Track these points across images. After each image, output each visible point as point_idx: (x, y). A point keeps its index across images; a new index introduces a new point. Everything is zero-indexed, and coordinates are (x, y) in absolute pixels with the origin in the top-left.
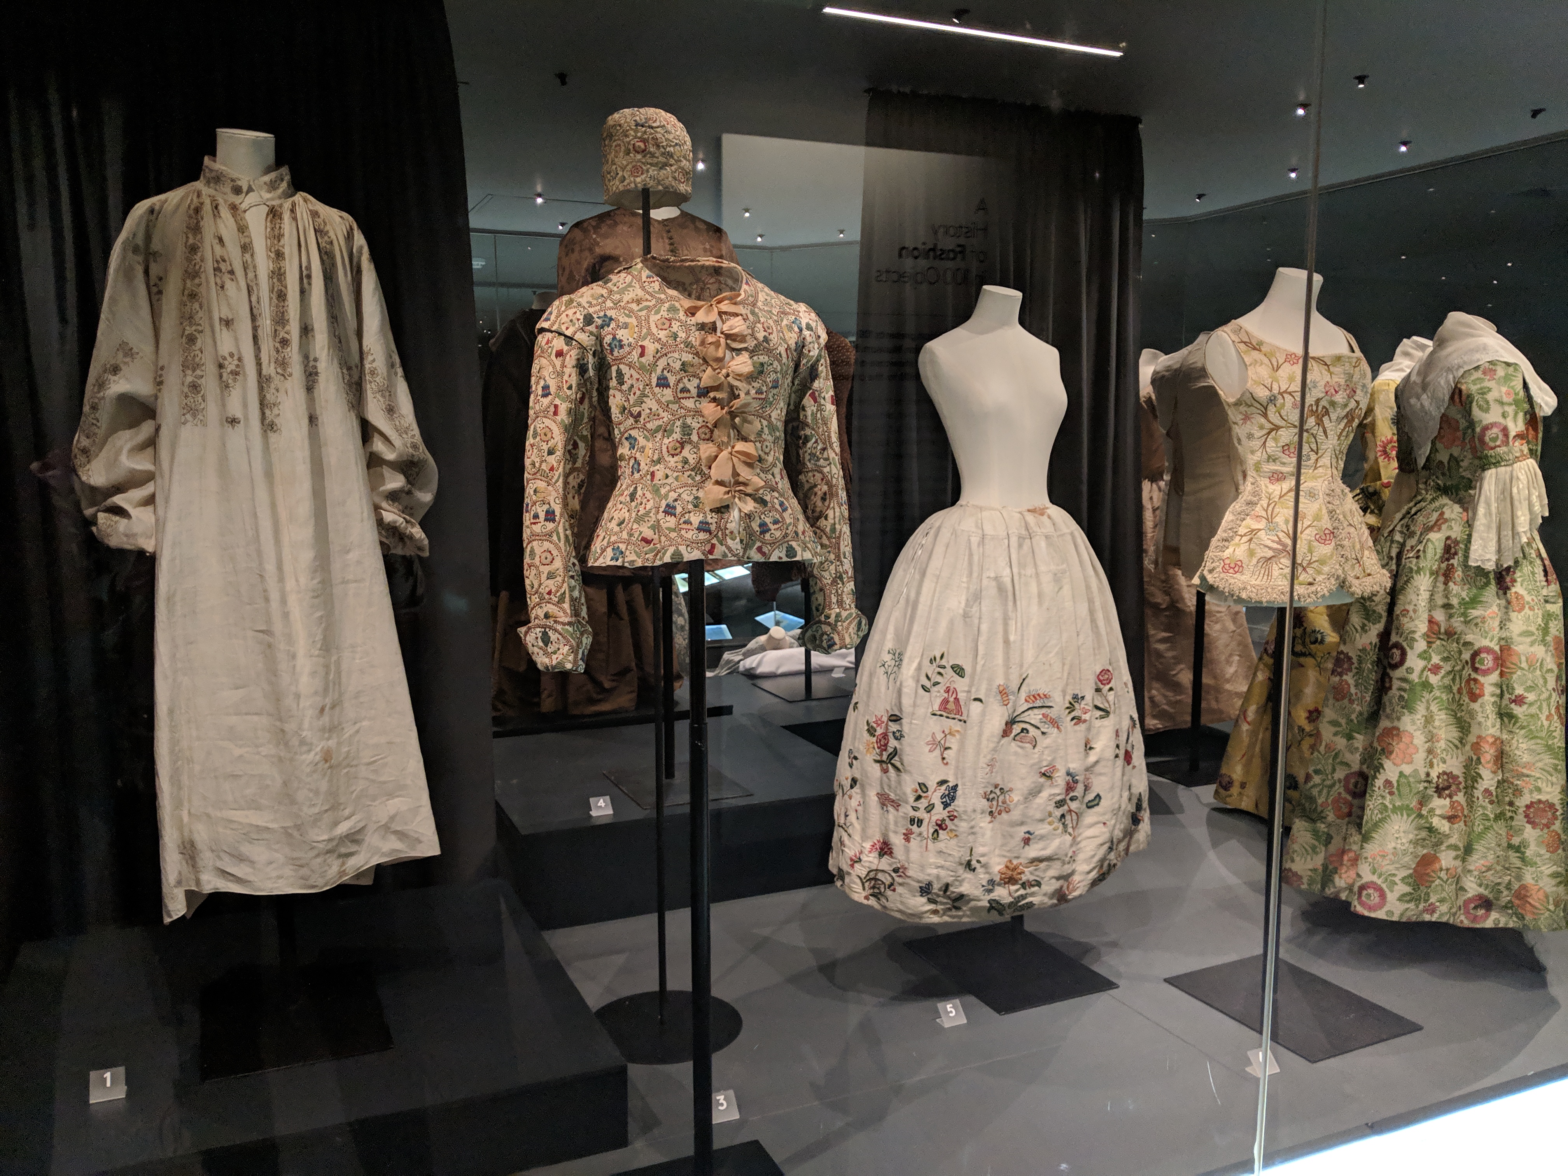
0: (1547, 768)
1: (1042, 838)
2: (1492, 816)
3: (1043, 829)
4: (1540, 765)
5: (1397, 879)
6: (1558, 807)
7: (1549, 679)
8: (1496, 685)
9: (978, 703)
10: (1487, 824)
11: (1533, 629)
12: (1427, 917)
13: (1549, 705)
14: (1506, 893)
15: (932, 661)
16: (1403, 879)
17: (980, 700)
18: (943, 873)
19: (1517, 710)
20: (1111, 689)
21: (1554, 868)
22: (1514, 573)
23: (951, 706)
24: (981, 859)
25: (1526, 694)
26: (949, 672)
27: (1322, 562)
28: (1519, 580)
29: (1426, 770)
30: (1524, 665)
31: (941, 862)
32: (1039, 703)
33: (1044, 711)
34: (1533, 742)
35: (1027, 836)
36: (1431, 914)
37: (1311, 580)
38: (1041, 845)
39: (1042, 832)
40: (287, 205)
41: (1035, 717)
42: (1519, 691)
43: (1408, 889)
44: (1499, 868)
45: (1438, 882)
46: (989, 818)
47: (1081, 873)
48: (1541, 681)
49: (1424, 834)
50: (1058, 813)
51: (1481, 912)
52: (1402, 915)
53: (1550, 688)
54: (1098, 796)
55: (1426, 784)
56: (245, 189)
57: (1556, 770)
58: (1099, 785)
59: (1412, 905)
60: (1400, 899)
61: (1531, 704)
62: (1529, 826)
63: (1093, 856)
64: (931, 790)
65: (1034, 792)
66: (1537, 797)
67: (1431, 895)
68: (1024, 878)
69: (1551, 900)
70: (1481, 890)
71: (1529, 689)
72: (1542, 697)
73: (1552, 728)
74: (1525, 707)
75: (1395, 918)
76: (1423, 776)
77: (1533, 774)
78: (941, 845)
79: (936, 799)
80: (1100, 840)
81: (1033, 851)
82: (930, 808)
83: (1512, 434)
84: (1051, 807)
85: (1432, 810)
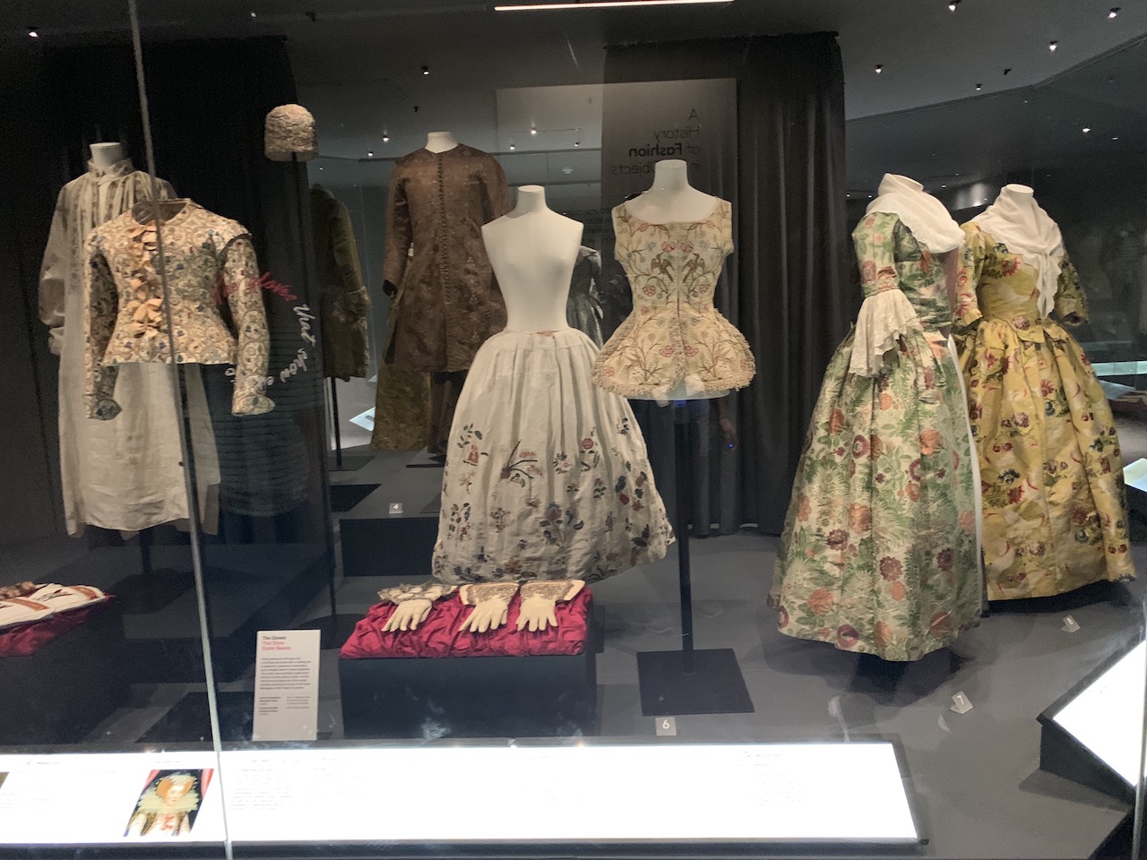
0: (896, 533)
1: (532, 545)
2: (855, 566)
3: (532, 539)
4: (890, 529)
5: (796, 606)
6: (903, 564)
7: (902, 463)
8: (866, 466)
9: (485, 456)
10: (852, 571)
11: (894, 423)
12: (821, 638)
13: (901, 484)
14: (868, 627)
15: (465, 428)
16: (800, 606)
17: (486, 454)
18: (465, 561)
19: (879, 486)
20: (591, 452)
21: (898, 612)
22: (888, 379)
23: (473, 457)
24: (491, 555)
25: (884, 474)
26: (473, 435)
27: (665, 367)
28: (890, 384)
29: (817, 526)
30: (885, 451)
31: (464, 554)
32: (528, 458)
33: (533, 463)
34: (886, 512)
35: (522, 543)
36: (826, 637)
37: (656, 382)
38: (533, 549)
39: (533, 541)
40: (123, 179)
41: (525, 467)
42: (880, 471)
43: (803, 614)
44: (861, 607)
45: (831, 613)
46: (496, 530)
47: (572, 572)
48: (895, 465)
49: (816, 575)
50: (543, 530)
51: (849, 639)
52: (798, 633)
53: (903, 470)
54: (582, 522)
55: (817, 538)
56: (101, 174)
57: (903, 535)
58: (583, 514)
59: (807, 627)
60: (798, 621)
61: (888, 482)
62: (882, 577)
63: (580, 561)
64: (460, 509)
65: (524, 516)
66: (887, 554)
67: (826, 622)
68: (523, 570)
69: (894, 637)
70: (848, 622)
71: (887, 470)
72: (896, 477)
73: (902, 502)
74: (884, 483)
75: (794, 635)
76: (814, 531)
77: (886, 536)
78: (463, 544)
79: (462, 515)
80: (583, 551)
81: (528, 553)
82: (459, 520)
83: (878, 270)
84: (537, 526)
85: (825, 557)
